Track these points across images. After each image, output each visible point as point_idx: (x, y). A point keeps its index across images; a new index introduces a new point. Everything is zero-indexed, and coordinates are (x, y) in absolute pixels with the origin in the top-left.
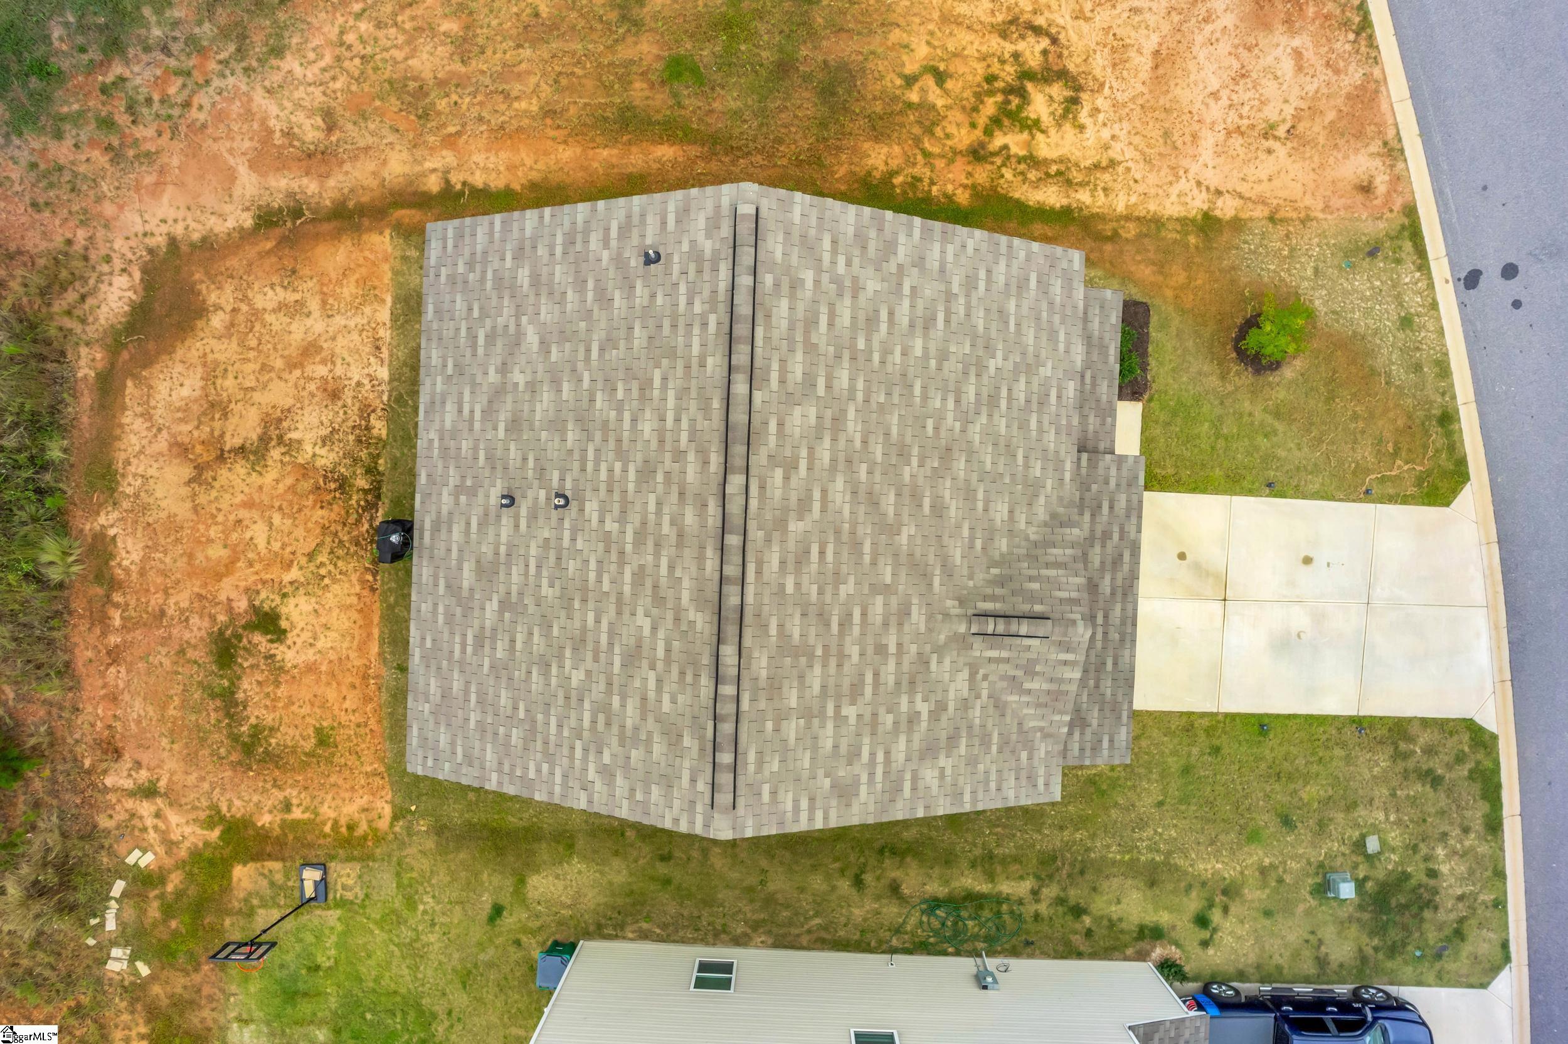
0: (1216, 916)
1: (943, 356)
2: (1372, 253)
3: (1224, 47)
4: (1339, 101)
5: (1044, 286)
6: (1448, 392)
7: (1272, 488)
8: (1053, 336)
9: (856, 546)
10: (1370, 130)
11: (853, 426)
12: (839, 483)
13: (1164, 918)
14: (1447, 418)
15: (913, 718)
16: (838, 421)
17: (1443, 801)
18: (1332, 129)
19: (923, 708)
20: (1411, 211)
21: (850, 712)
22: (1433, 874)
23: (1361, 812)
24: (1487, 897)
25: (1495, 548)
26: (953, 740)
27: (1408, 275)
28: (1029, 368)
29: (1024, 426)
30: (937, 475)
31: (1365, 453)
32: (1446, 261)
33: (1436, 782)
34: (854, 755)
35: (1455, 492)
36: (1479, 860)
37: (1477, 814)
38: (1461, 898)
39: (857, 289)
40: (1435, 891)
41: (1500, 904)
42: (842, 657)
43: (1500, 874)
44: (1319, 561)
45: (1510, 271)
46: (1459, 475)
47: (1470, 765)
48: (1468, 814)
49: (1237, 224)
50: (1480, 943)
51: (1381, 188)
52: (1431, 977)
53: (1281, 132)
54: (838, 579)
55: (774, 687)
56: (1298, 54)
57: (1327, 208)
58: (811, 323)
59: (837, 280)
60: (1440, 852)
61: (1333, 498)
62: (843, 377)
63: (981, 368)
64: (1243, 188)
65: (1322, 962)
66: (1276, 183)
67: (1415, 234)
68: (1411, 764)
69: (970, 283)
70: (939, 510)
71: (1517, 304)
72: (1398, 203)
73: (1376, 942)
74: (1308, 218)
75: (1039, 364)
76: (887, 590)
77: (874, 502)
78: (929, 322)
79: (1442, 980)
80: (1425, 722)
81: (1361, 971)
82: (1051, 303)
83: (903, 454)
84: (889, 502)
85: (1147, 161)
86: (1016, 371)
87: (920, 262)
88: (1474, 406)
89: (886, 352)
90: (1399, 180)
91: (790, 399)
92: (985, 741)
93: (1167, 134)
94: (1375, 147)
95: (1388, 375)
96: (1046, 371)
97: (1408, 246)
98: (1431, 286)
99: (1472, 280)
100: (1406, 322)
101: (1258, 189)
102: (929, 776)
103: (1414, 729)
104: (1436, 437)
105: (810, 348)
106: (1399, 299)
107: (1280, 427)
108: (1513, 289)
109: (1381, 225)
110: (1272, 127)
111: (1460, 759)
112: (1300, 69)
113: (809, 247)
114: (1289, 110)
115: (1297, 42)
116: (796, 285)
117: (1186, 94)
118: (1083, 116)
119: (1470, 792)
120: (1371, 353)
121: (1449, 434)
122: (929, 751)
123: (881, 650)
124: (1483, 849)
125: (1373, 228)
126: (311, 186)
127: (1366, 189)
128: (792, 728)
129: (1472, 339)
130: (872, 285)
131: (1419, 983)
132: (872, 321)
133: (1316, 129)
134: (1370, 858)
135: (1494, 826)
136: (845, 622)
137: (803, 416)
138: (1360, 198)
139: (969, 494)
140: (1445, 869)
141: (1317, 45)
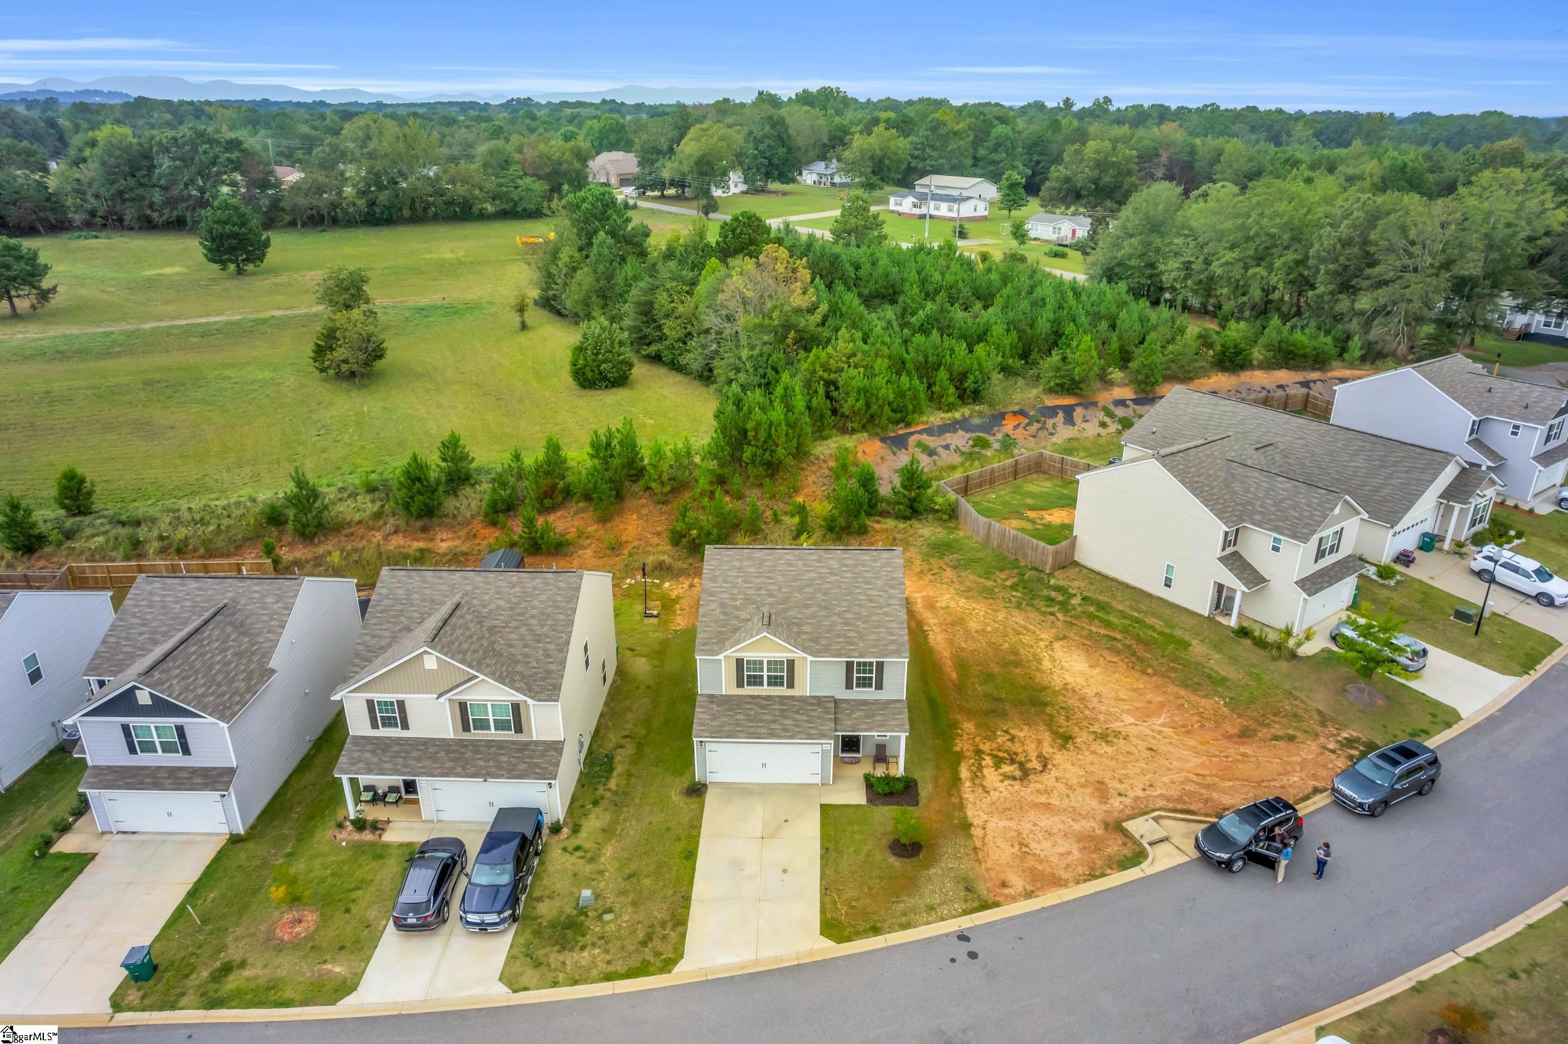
0: (579, 854)
1: (860, 606)
2: (968, 889)
3: (1062, 826)
4: (1049, 870)
5: (892, 642)
6: (891, 930)
7: (825, 850)
8: (875, 646)
9: (794, 581)
10: (1039, 884)
11: (832, 579)
12: (813, 575)
13: (583, 834)
14: (875, 931)
15: (735, 600)
16: (833, 574)
17: (631, 948)
18: (1032, 870)
19: (738, 603)
20: (997, 905)
21: (740, 580)
22: (583, 948)
23: (630, 909)
24: (561, 976)
25: (796, 963)
26: (725, 614)
27: (958, 906)
28: (861, 637)
29: (839, 636)
30: (819, 605)
31: (849, 893)
32: (972, 925)
33: (644, 943)
34: (725, 582)
35: (829, 937)
36: (588, 970)
37: (620, 967)
38: (564, 963)
39: (878, 578)
40: (571, 950)
41: (555, 984)
42: (758, 577)
43: (575, 982)
44: (784, 876)
45: (973, 955)
46: (840, 939)
47: (652, 960)
48: (620, 962)
49: (970, 836)
50: (530, 975)
51: (1006, 891)
52: (515, 951)
53: (1024, 849)
54: (783, 575)
55: (750, 558)
56: (1070, 853)
57: (988, 870)
58: (864, 565)
59: (879, 572)
60: (597, 951)
61: (821, 879)
62: (848, 575)
63: (858, 619)
64: (989, 836)
65: (540, 899)
66: (996, 849)
67: (985, 906)
68: (658, 929)
69: (887, 614)
70: (807, 606)
71: (953, 960)
72: (1001, 899)
73: (544, 924)
74: (980, 863)
75: (864, 641)
76: (780, 590)
77: (808, 585)
78: (871, 601)
79: (511, 958)
80: (683, 936)
81: (528, 917)
82: (886, 645)
83: (825, 594)
84: (808, 590)
85: (992, 803)
86: (859, 632)
87: (890, 597)
88: (885, 945)
89: (858, 587)
90: (1013, 899)
91: (839, 560)
92: (723, 626)
93: (1009, 809)
94: (1029, 888)
95: (898, 902)
96: (861, 644)
97: (976, 904)
98: (955, 917)
99: (963, 937)
100: (931, 908)
101: (991, 843)
102: (714, 606)
103: (680, 929)
104: (862, 926)
105: (856, 565)
106: (944, 903)
107: (861, 857)
108: (962, 957)
109: (985, 892)
110: (1026, 846)
111: (657, 954)
112: (1061, 855)
113: (887, 564)
114: (1038, 852)
115: (1075, 852)
116: (875, 561)
117: (1032, 815)
118: (1007, 782)
119: (635, 962)
120: (909, 895)
121: (865, 931)
122: (723, 605)
123: (760, 589)
124: (594, 972)
125: (982, 888)
126: (920, 606)
127: (1004, 885)
128: (737, 564)
129: (928, 941)
130: (879, 583)
131: (512, 946)
132: (868, 583)
133: (1030, 862)
134: (600, 917)
135: (608, 977)
136: (769, 578)
137: (834, 564)
138: (998, 883)
139: (813, 616)
140: (585, 954)
141: (1077, 860)
